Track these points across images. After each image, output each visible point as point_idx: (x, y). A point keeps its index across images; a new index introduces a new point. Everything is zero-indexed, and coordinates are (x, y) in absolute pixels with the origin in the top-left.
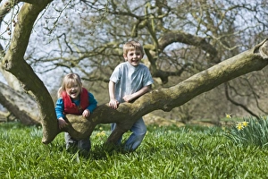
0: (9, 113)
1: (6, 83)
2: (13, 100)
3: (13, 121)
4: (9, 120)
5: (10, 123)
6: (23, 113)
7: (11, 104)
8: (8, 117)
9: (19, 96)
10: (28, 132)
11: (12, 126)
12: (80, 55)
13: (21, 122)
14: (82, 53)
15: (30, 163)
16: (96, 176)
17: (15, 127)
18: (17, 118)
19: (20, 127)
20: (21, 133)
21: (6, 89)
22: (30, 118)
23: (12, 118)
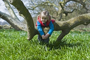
0: (11, 26)
1: (10, 15)
2: (12, 21)
3: (12, 29)
4: (11, 28)
5: (11, 30)
6: (16, 26)
7: (12, 23)
8: (10, 27)
9: (15, 20)
10: (19, 33)
11: (12, 31)
12: (36, 6)
13: (15, 29)
14: (37, 5)
15: (22, 50)
16: (57, 59)
17: (13, 31)
18: (14, 27)
19: (15, 31)
20: (16, 34)
21: (10, 17)
22: (19, 28)
23: (12, 28)
